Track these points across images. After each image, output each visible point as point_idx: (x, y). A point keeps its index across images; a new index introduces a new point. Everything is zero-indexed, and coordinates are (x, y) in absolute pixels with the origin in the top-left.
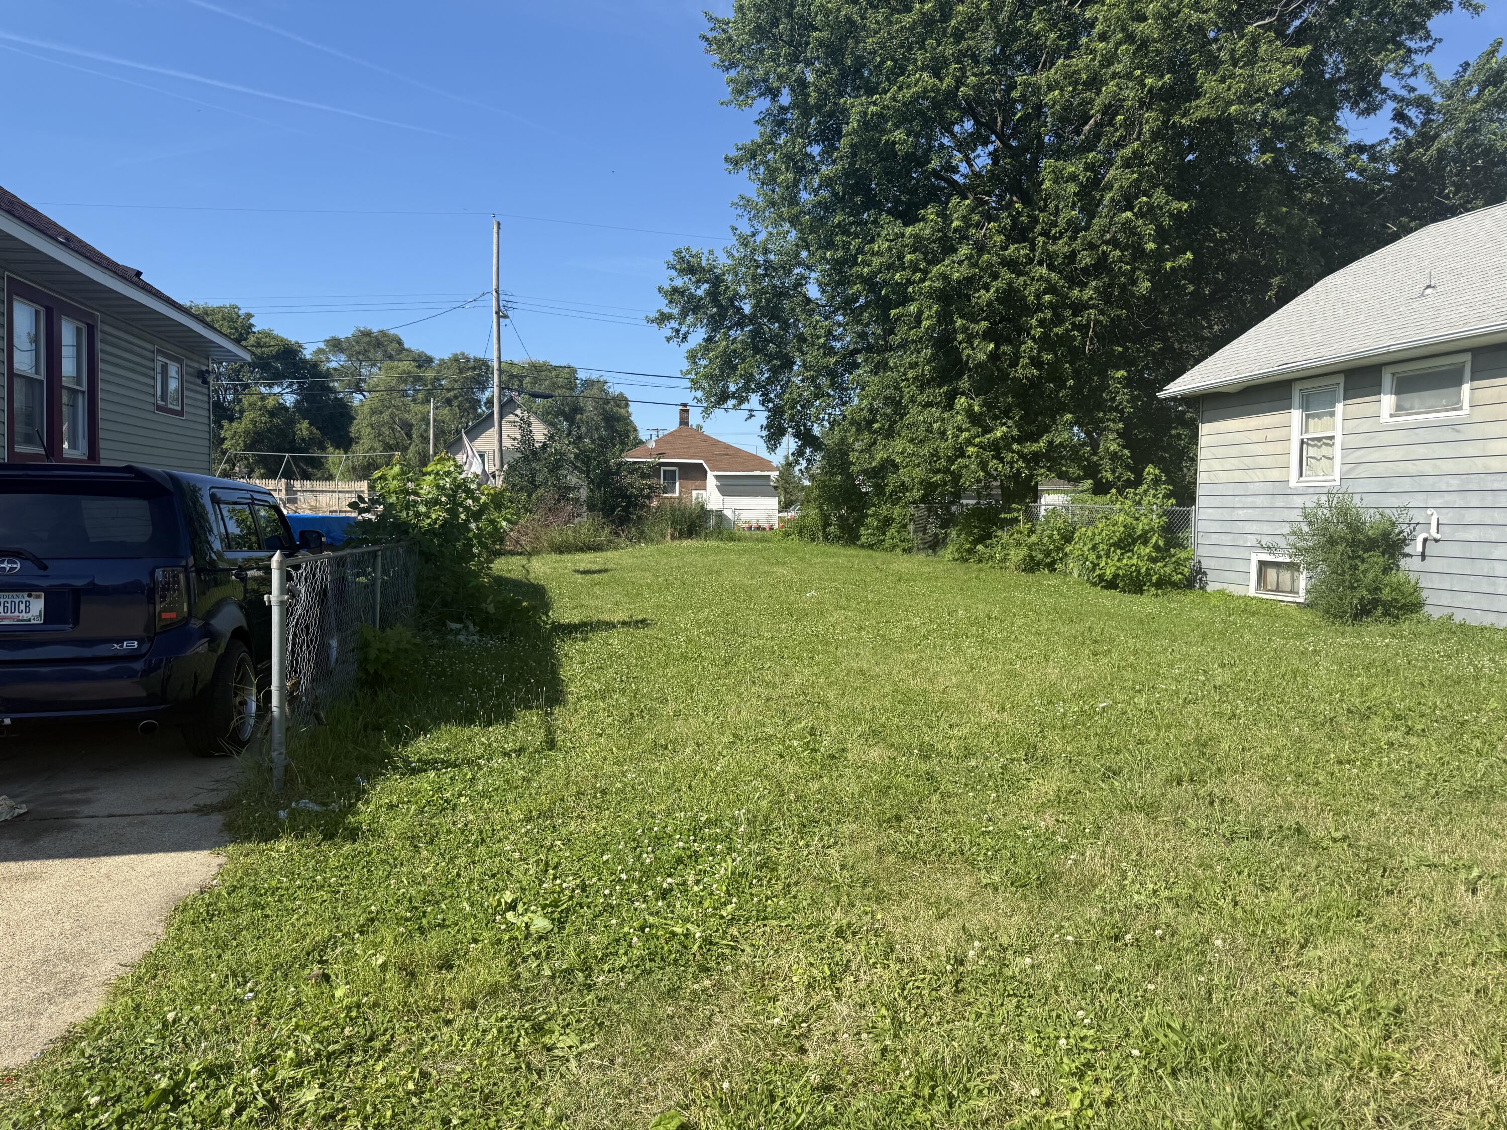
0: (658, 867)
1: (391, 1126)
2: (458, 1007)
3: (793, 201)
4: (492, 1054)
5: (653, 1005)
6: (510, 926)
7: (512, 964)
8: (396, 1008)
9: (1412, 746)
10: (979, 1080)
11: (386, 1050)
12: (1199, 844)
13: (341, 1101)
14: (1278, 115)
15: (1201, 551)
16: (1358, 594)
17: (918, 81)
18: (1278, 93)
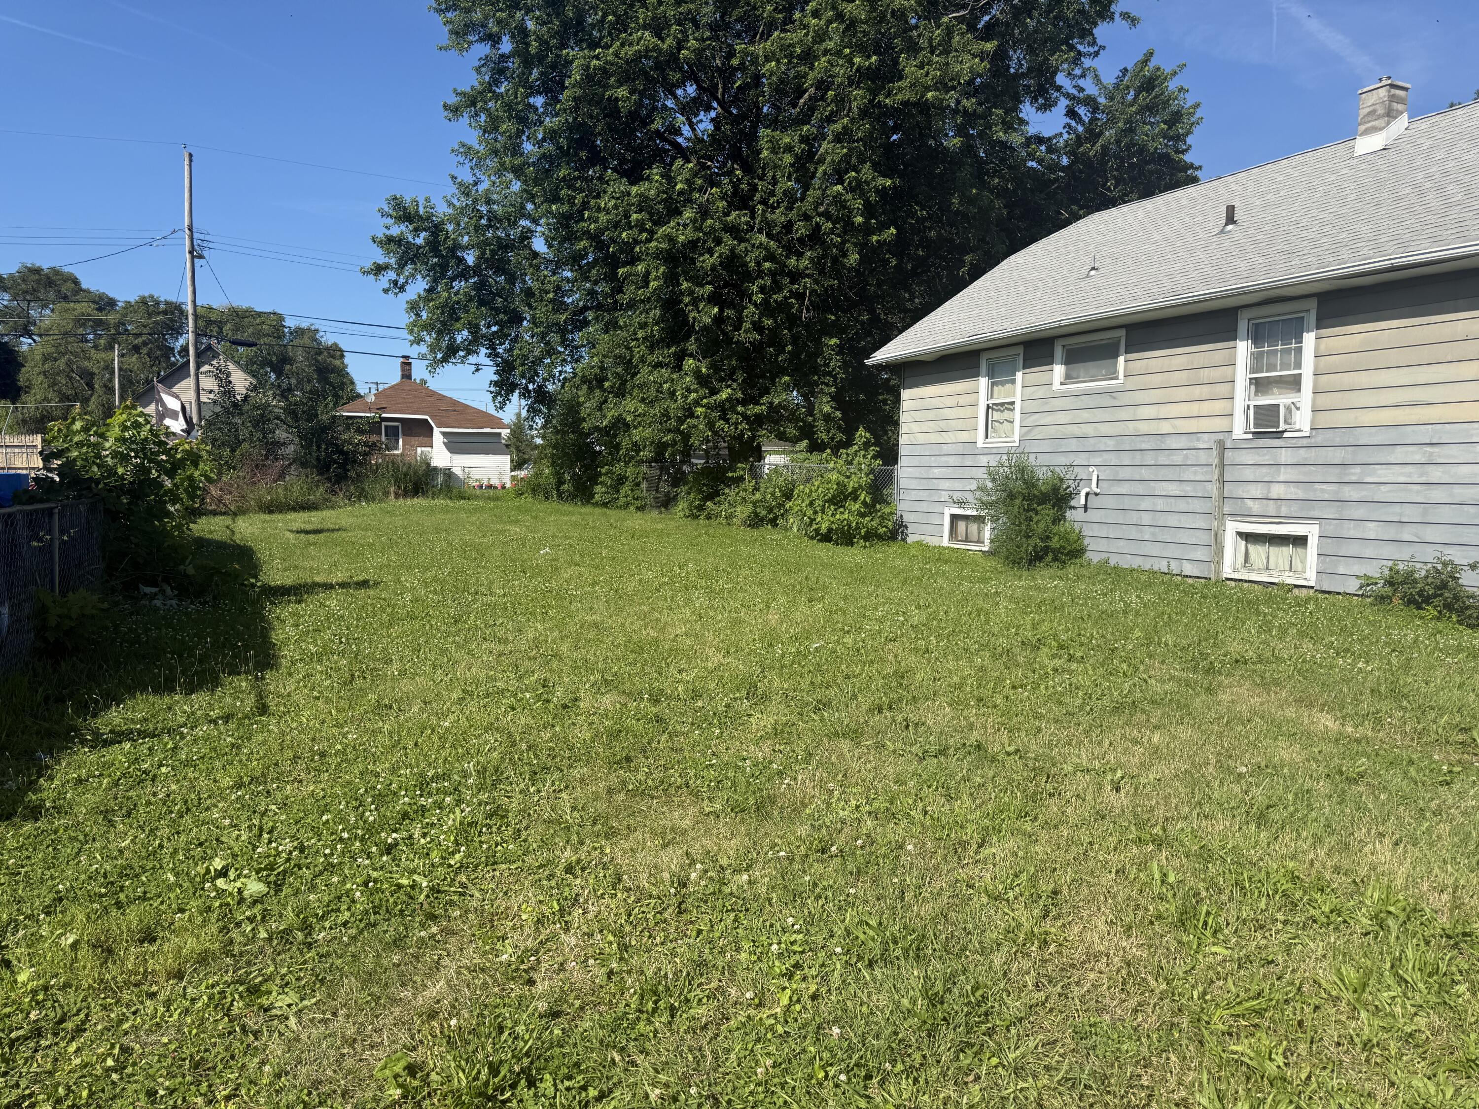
0: (382, 824)
1: (88, 1105)
2: (162, 980)
3: (515, 150)
4: (203, 1020)
5: (378, 956)
6: (221, 893)
7: (224, 930)
8: (90, 987)
9: (1073, 671)
10: (699, 990)
11: (80, 1030)
12: (896, 763)
13: (28, 1087)
14: (969, 104)
15: (903, 506)
16: (1032, 542)
17: (640, 39)
18: (971, 82)
